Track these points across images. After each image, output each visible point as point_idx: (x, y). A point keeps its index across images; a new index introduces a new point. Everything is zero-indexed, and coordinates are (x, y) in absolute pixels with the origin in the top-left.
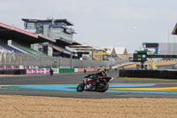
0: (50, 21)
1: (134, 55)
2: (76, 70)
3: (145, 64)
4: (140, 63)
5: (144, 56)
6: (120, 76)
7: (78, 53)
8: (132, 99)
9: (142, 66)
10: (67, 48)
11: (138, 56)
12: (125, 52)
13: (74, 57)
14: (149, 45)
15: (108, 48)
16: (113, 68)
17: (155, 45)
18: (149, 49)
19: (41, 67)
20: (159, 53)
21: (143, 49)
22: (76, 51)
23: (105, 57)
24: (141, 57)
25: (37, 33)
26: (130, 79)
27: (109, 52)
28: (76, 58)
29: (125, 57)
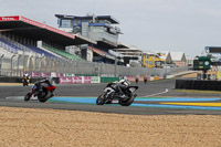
0: (91, 18)
1: (195, 61)
3: (208, 73)
4: (201, 72)
5: (207, 63)
6: (177, 87)
7: (124, 58)
8: (192, 116)
9: (205, 76)
10: (111, 51)
11: (200, 63)
12: (184, 58)
13: (119, 63)
14: (213, 50)
15: (162, 52)
16: (168, 77)
18: (213, 55)
19: (78, 75)
21: (205, 55)
22: (121, 56)
23: (158, 64)
24: (204, 65)
25: (73, 32)
26: (189, 91)
27: (163, 58)
28: (122, 64)
29: (183, 65)
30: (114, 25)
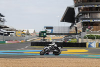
1: (39, 33)
2: (7, 42)
3: (45, 39)
4: (42, 38)
5: (45, 34)
6: (31, 45)
7: (7, 32)
8: (38, 58)
10: (1, 29)
11: (42, 34)
12: (34, 32)
13: (5, 35)
14: (47, 28)
15: (25, 29)
16: (28, 41)
17: (51, 28)
18: (48, 30)
20: (53, 32)
21: (44, 30)
22: (6, 31)
23: (23, 35)
26: (37, 47)
27: (25, 32)
28: (6, 35)
29: (34, 35)
30: (2, 18)
